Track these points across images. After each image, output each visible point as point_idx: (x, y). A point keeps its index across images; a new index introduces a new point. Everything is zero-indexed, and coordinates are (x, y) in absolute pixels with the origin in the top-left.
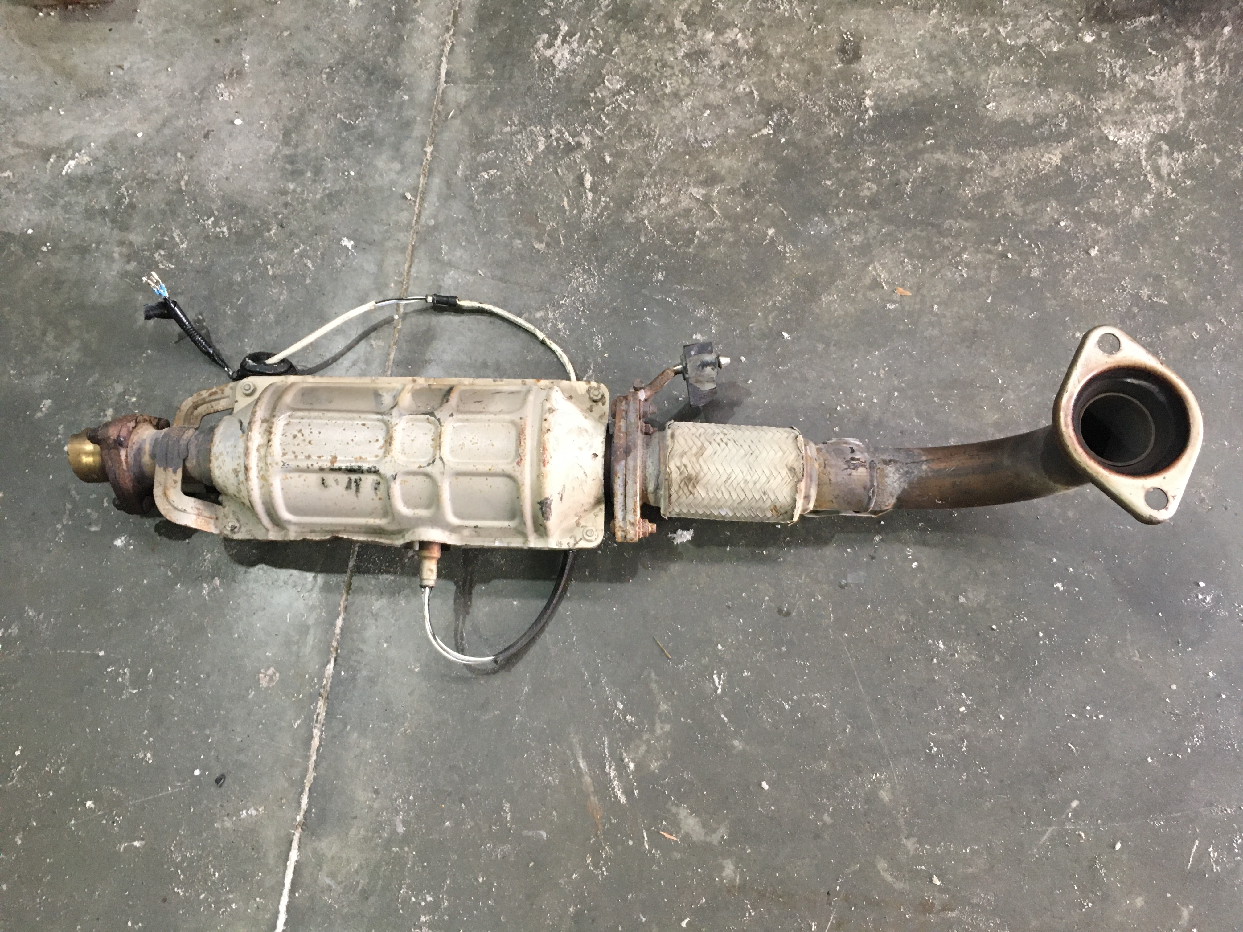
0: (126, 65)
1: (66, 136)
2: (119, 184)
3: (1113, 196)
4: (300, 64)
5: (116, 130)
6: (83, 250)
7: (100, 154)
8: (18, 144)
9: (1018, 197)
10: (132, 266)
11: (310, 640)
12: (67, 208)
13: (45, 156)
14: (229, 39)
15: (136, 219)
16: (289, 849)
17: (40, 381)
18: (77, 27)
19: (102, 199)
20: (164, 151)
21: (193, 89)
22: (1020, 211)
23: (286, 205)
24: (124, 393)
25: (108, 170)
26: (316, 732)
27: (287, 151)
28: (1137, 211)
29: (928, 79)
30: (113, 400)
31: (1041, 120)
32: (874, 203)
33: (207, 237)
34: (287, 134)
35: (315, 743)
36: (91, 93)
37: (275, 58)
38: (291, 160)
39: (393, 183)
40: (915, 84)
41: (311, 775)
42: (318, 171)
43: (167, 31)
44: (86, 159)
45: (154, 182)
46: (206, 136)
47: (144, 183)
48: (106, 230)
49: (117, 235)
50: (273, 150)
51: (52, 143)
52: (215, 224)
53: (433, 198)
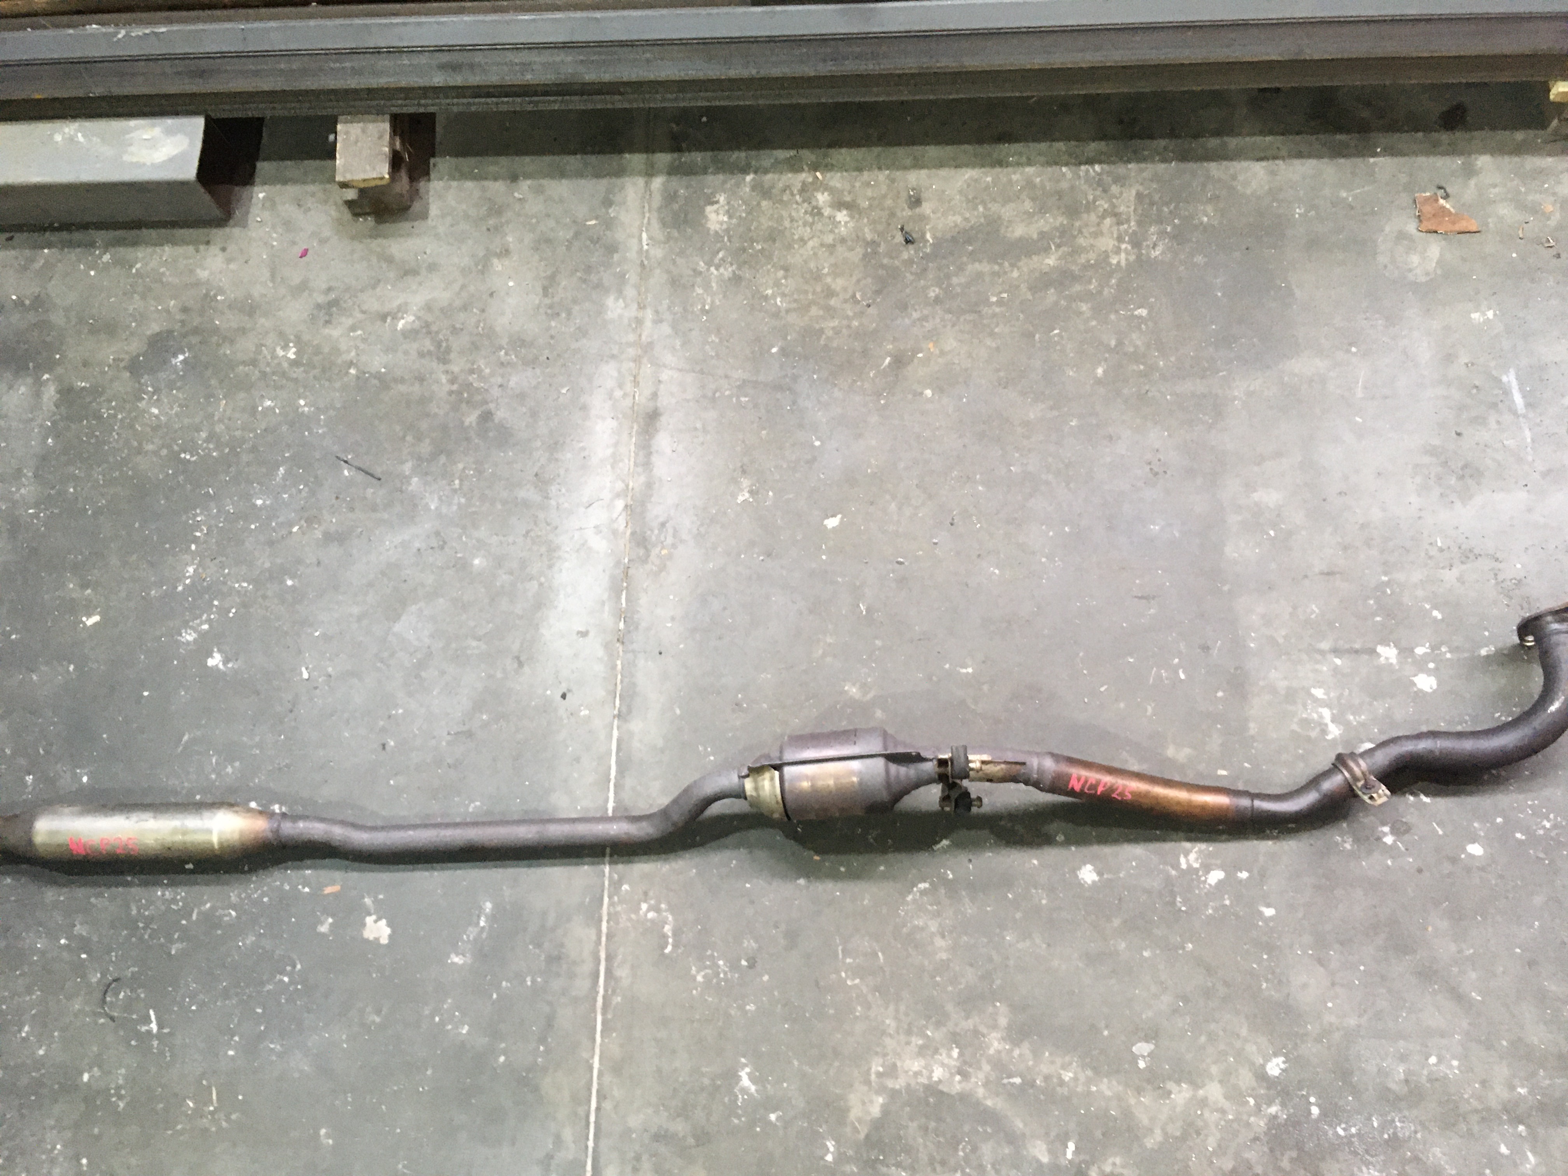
0: (428, 252)
1: (395, 304)
2: (437, 333)
3: (1090, 282)
4: (548, 241)
5: (430, 297)
6: (421, 379)
7: (421, 314)
8: (364, 312)
9: (1030, 289)
10: (455, 387)
11: (607, 608)
12: (406, 353)
13: (383, 317)
14: (496, 228)
15: (453, 356)
16: (612, 728)
17: (407, 468)
18: (387, 227)
19: (428, 344)
20: (465, 308)
21: (477, 265)
22: (1031, 298)
23: (552, 337)
24: (464, 468)
25: (427, 325)
26: (619, 663)
27: (547, 301)
28: (1106, 291)
29: (968, 215)
30: (457, 475)
31: (1042, 235)
32: (937, 300)
33: (502, 364)
34: (545, 289)
35: (619, 667)
36: (406, 273)
37: (529, 238)
38: (551, 307)
39: (620, 317)
40: (958, 219)
41: (619, 687)
42: (569, 313)
43: (452, 226)
44: (411, 318)
45: (462, 330)
46: (491, 295)
47: (455, 331)
48: (434, 364)
49: (442, 367)
50: (537, 302)
51: (386, 310)
52: (506, 354)
53: (648, 324)
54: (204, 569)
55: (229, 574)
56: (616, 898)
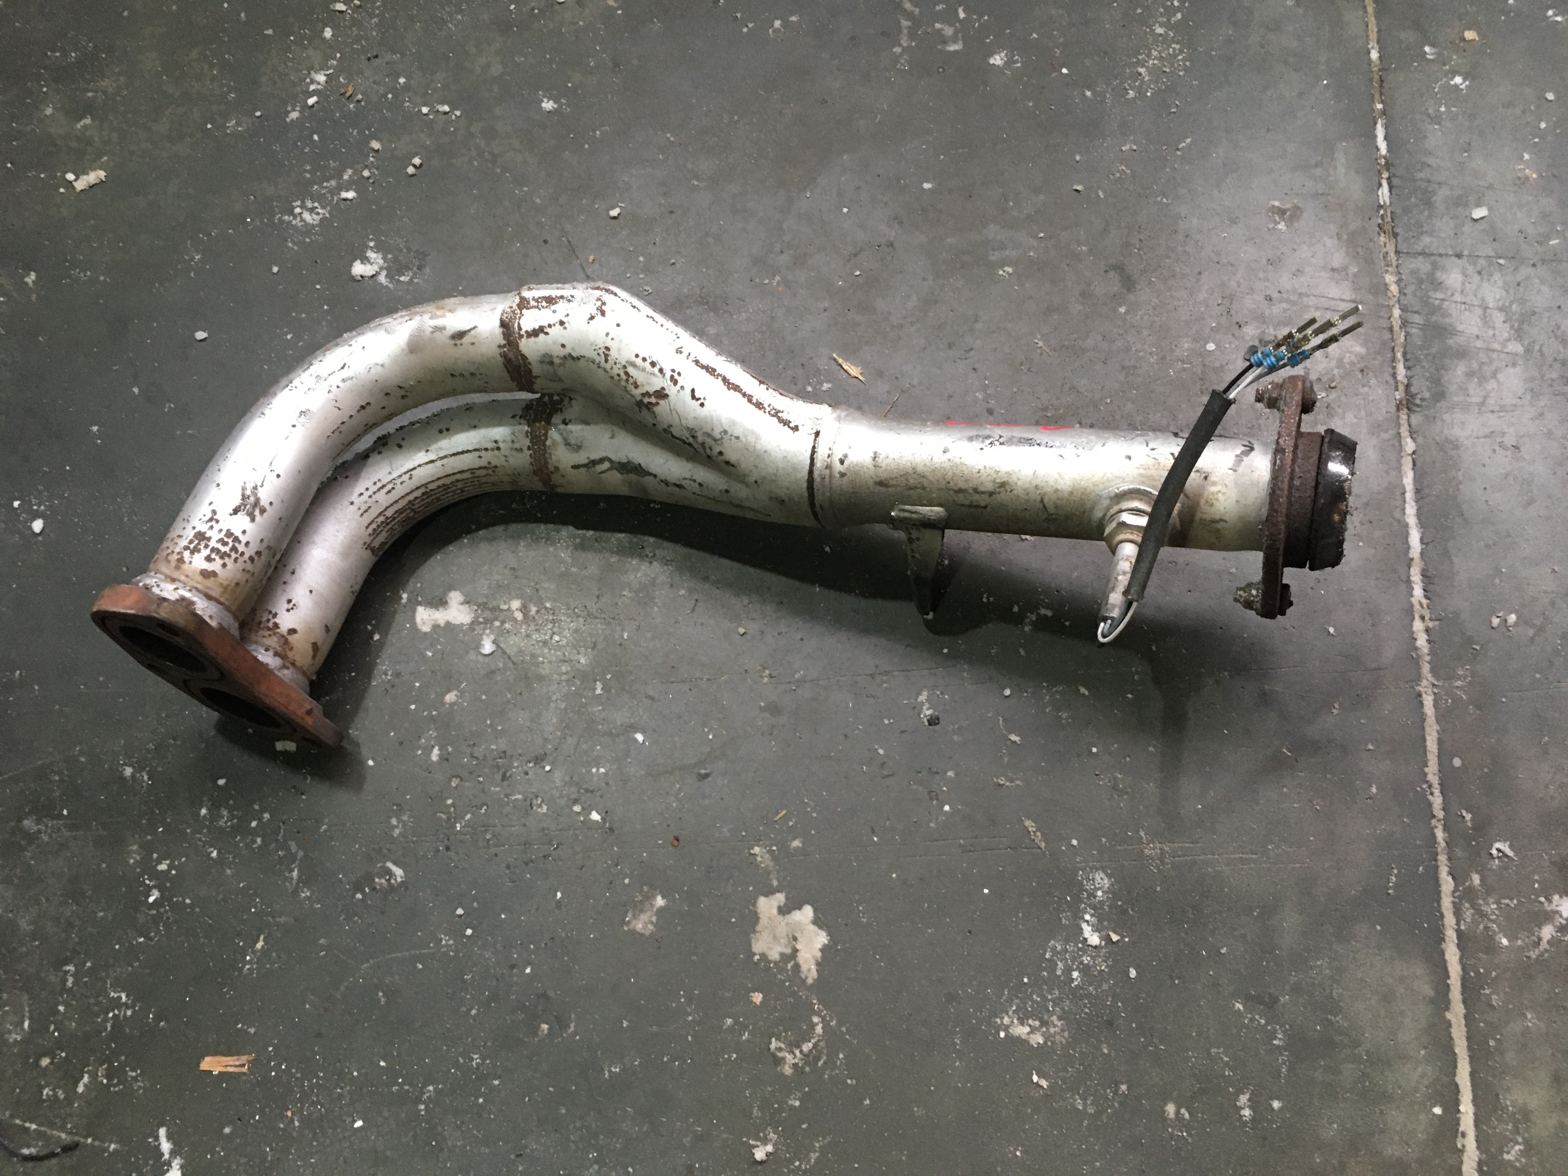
54: (350, 79)
55: (406, 87)
56: (1476, 879)
